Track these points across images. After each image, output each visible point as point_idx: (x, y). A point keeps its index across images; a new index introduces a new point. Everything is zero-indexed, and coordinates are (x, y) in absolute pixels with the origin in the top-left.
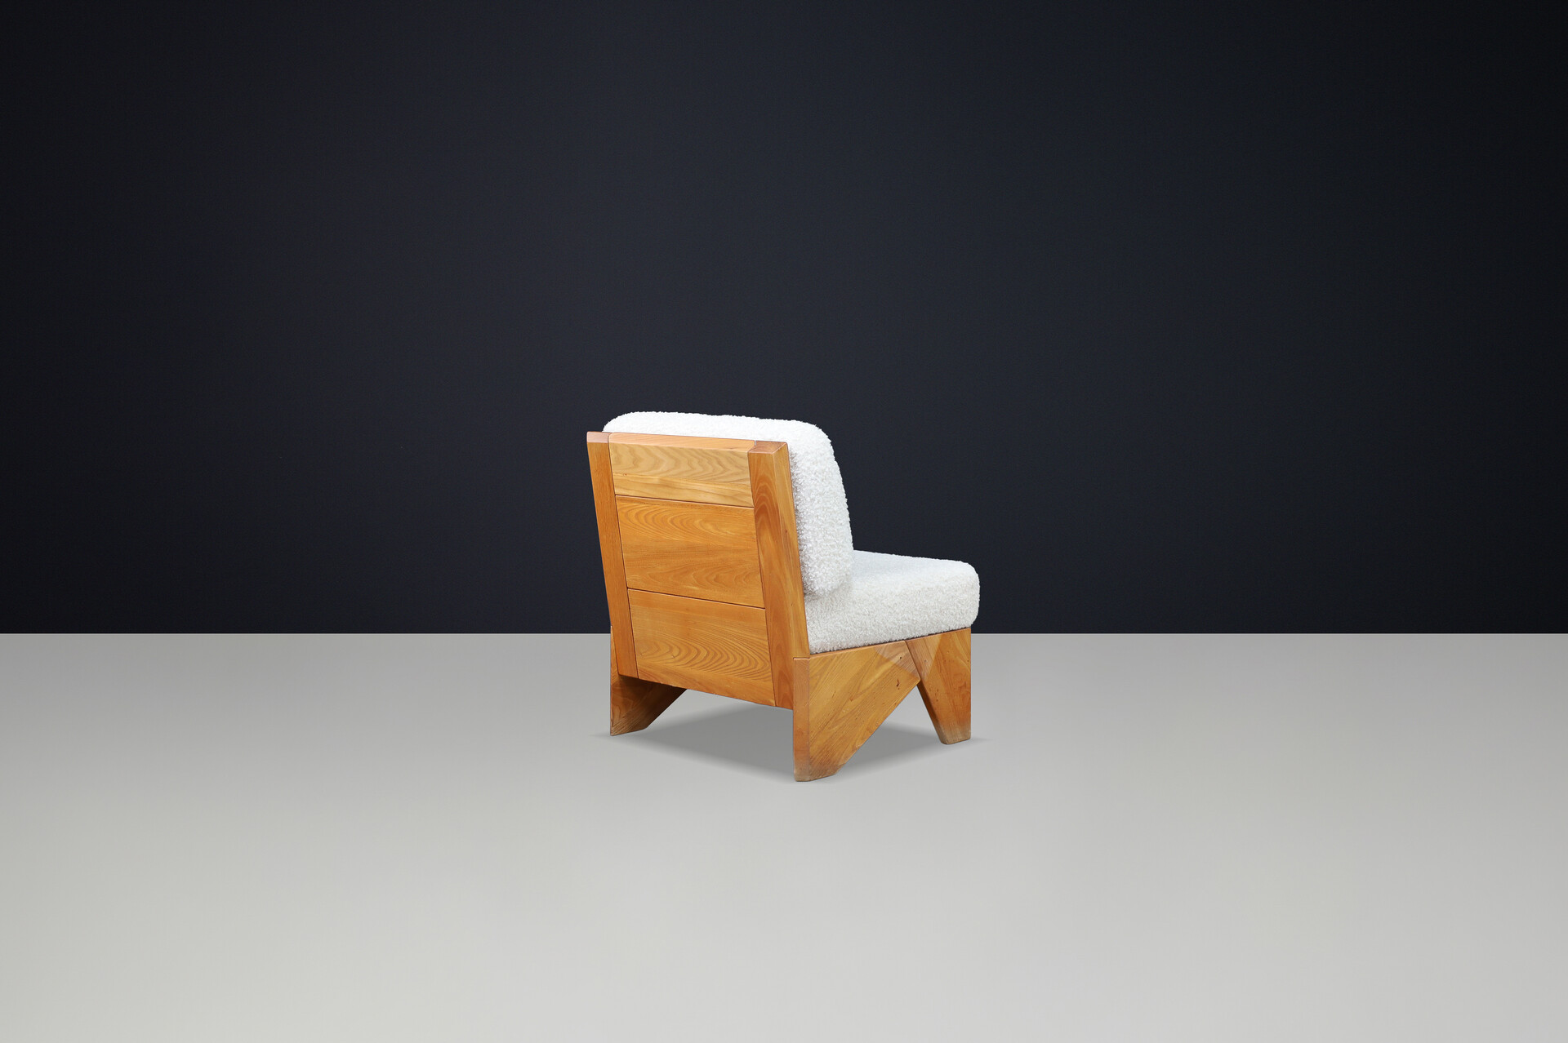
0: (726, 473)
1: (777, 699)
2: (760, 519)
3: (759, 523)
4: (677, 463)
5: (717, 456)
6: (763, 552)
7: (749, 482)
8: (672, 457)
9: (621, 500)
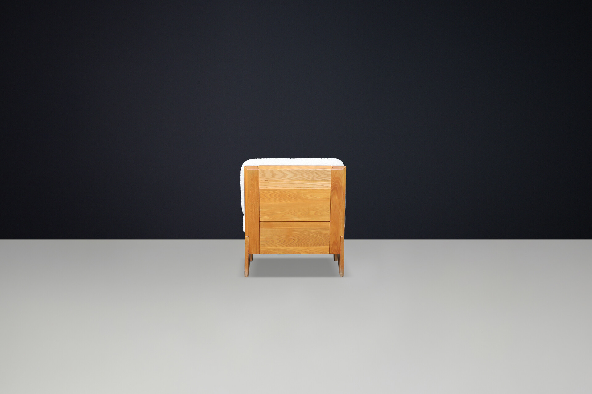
0: (320, 177)
1: (330, 251)
2: (333, 191)
3: (332, 193)
4: (296, 175)
5: (316, 171)
6: (333, 203)
7: (330, 180)
8: (293, 173)
9: (262, 190)
